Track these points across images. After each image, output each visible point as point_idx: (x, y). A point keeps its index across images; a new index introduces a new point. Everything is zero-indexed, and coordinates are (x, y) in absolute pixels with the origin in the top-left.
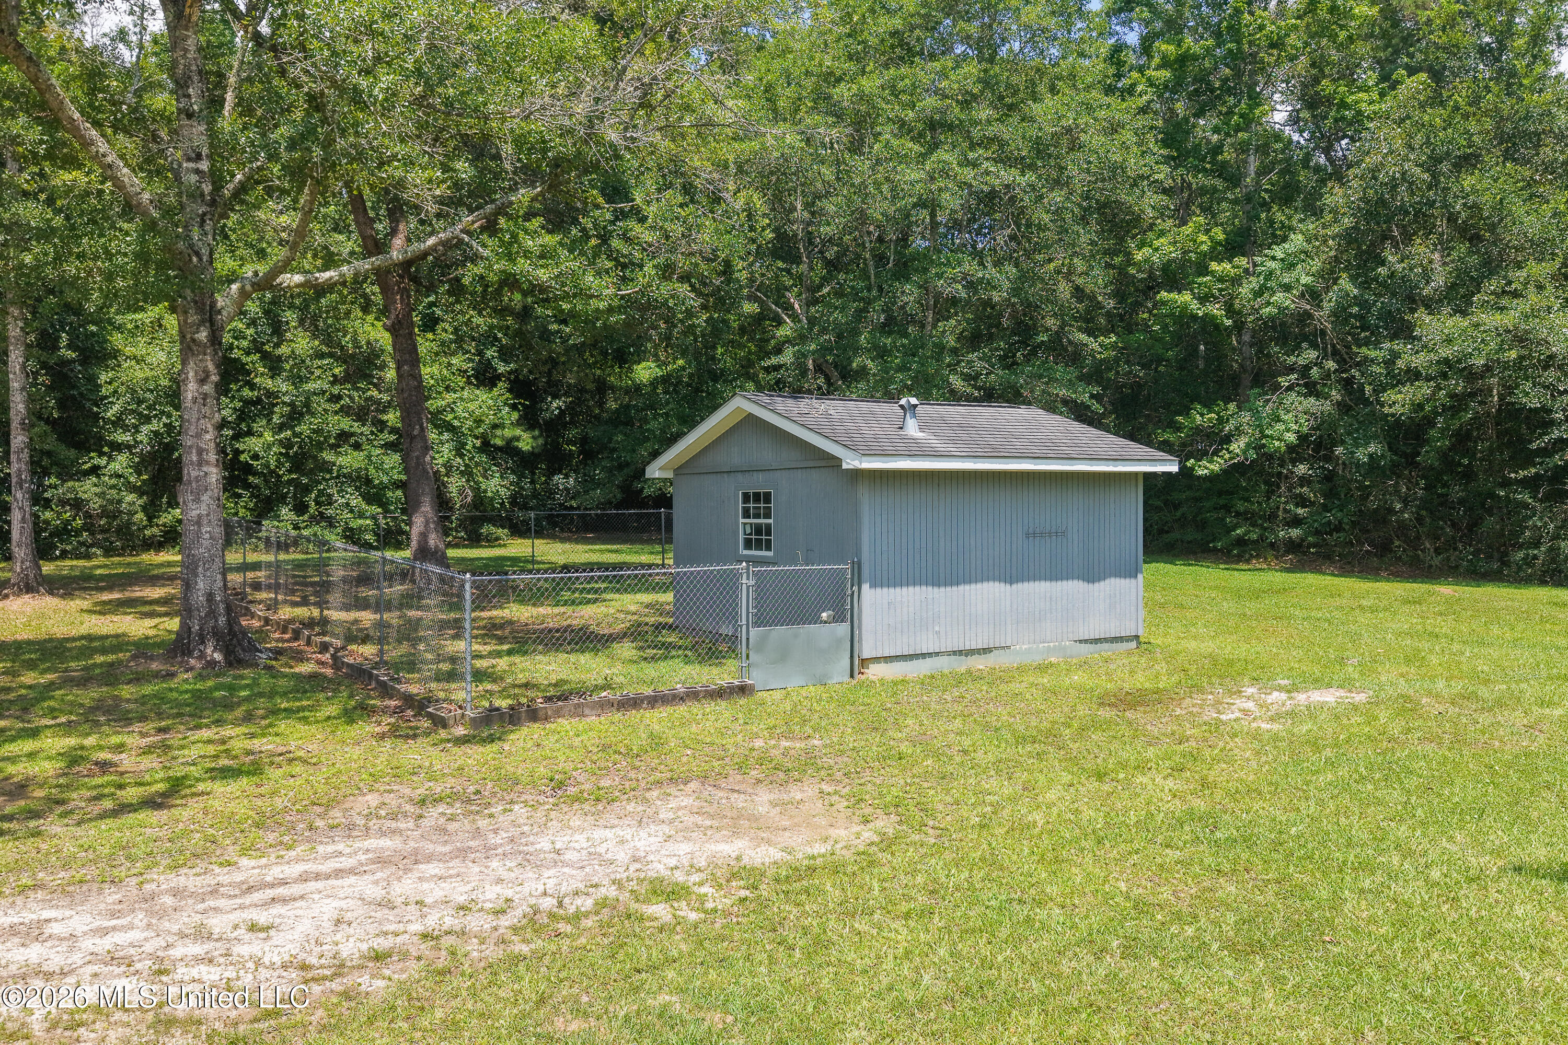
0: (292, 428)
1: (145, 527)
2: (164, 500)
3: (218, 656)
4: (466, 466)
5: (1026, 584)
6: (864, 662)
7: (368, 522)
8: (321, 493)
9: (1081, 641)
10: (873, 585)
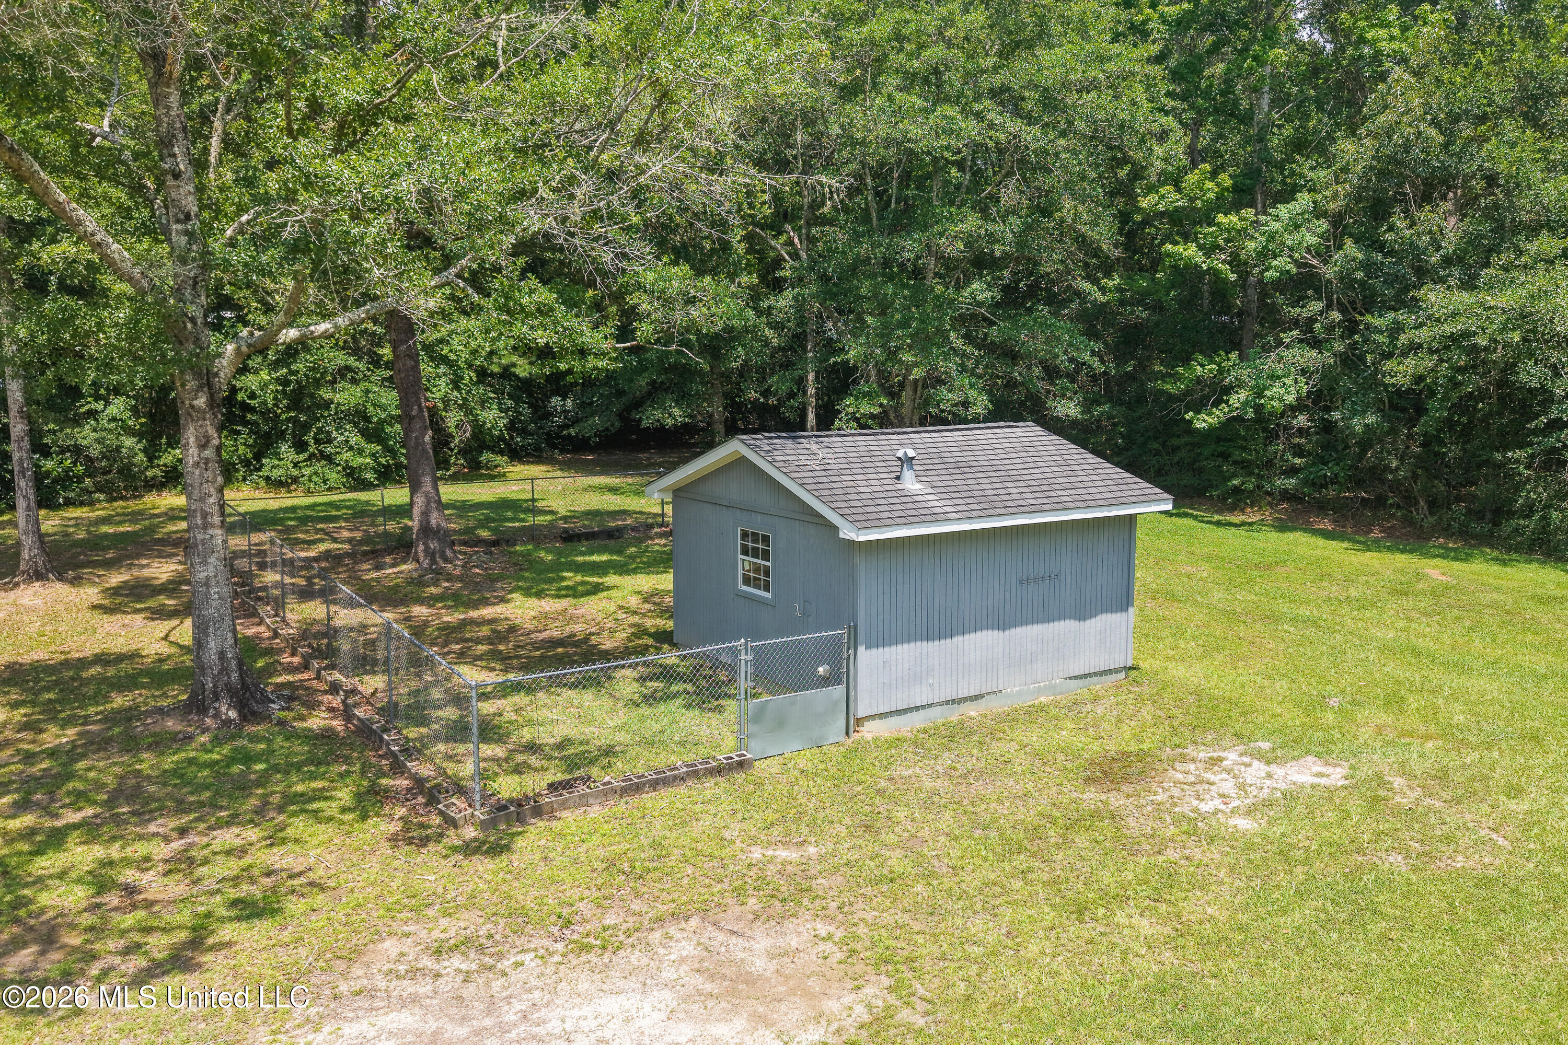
0: (288, 366)
1: (146, 469)
2: (164, 440)
3: (232, 714)
4: (464, 399)
5: (1018, 629)
6: (859, 722)
7: (368, 460)
8: (320, 430)
9: (1070, 678)
10: (869, 646)
